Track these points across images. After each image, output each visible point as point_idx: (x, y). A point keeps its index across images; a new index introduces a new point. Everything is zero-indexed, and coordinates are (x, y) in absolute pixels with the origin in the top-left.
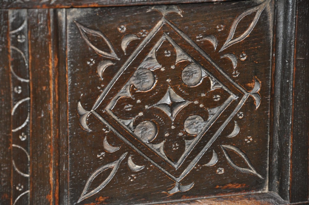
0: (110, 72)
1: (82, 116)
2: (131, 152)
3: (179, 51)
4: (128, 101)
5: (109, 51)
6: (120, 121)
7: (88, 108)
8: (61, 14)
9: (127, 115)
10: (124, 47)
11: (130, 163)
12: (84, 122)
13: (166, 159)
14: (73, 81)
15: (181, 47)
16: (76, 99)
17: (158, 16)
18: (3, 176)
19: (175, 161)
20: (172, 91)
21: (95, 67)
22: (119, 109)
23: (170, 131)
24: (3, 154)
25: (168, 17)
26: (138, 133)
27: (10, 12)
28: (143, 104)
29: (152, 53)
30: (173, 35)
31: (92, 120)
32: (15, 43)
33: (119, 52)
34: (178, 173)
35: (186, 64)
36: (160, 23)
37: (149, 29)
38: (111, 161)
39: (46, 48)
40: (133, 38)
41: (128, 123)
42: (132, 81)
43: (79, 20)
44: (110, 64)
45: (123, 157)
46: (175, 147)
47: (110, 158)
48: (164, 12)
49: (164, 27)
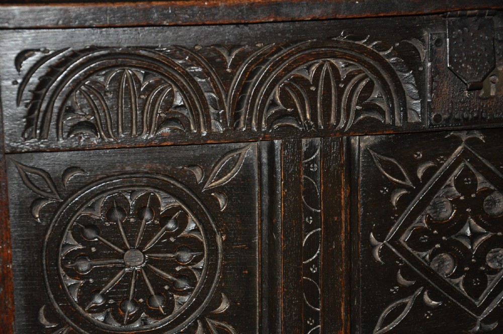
0: (404, 201)
1: (374, 247)
2: (427, 287)
3: (480, 178)
4: (422, 231)
5: (403, 179)
6: (415, 253)
7: (380, 239)
8: (355, 140)
9: (423, 247)
10: (420, 175)
11: (426, 298)
12: (377, 254)
13: (466, 294)
14: (365, 211)
15: (483, 174)
16: (367, 230)
17: (458, 142)
18: (294, 310)
19: (477, 297)
20: (472, 221)
21: (389, 197)
22: (414, 241)
23: (470, 265)
24: (294, 287)
25: (469, 142)
26: (434, 266)
27: (304, 141)
28: (440, 234)
29: (451, 180)
30: (474, 161)
31: (385, 252)
32: (308, 172)
33: (414, 179)
34: (479, 311)
35: (488, 192)
36: (460, 148)
37: (448, 155)
38: (406, 296)
39: (339, 176)
40: (430, 164)
41: (426, 255)
42: (428, 210)
43: (373, 147)
44: (404, 192)
45: (418, 292)
46: (476, 283)
47: (405, 292)
48: (464, 136)
49: (465, 153)
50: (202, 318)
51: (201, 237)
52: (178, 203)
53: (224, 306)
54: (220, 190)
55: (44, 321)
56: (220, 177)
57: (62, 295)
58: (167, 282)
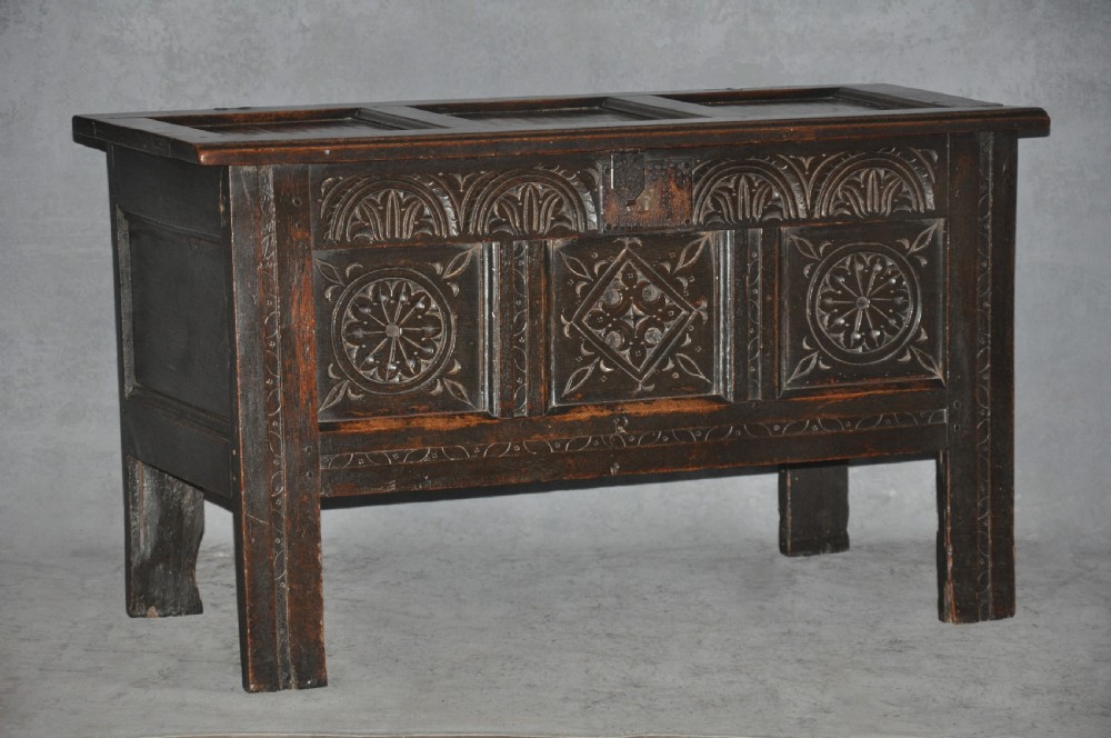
0: (585, 290)
1: (563, 325)
2: (603, 357)
3: (639, 274)
4: (601, 314)
5: (584, 274)
6: (594, 331)
7: (569, 320)
8: (550, 243)
9: (600, 326)
10: (596, 271)
11: (602, 366)
12: (566, 330)
13: (630, 363)
14: (557, 298)
15: (641, 270)
16: (559, 312)
17: (623, 246)
19: (639, 366)
20: (634, 306)
21: (574, 287)
22: (593, 321)
23: (634, 340)
25: (632, 246)
26: (608, 341)
27: (514, 243)
28: (612, 317)
29: (619, 275)
30: (634, 260)
31: (572, 329)
32: (517, 267)
33: (593, 274)
34: (640, 377)
35: (645, 284)
36: (624, 251)
37: (616, 256)
38: (587, 364)
39: (539, 270)
40: (604, 262)
41: (602, 332)
42: (602, 298)
43: (562, 249)
44: (585, 283)
45: (597, 360)
46: (638, 353)
47: (588, 360)
48: (627, 241)
49: (627, 253)
50: (440, 377)
51: (440, 315)
52: (423, 290)
53: (457, 367)
54: (453, 280)
55: (331, 375)
56: (453, 271)
57: (344, 357)
58: (415, 349)
